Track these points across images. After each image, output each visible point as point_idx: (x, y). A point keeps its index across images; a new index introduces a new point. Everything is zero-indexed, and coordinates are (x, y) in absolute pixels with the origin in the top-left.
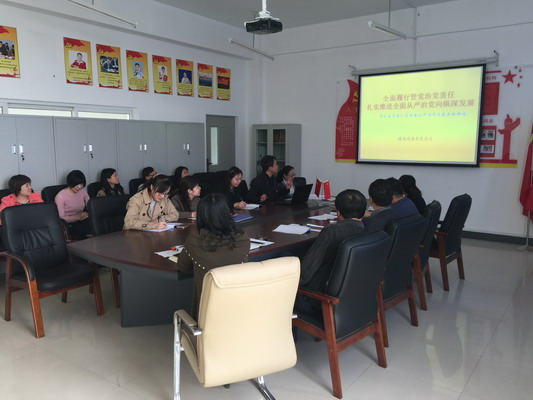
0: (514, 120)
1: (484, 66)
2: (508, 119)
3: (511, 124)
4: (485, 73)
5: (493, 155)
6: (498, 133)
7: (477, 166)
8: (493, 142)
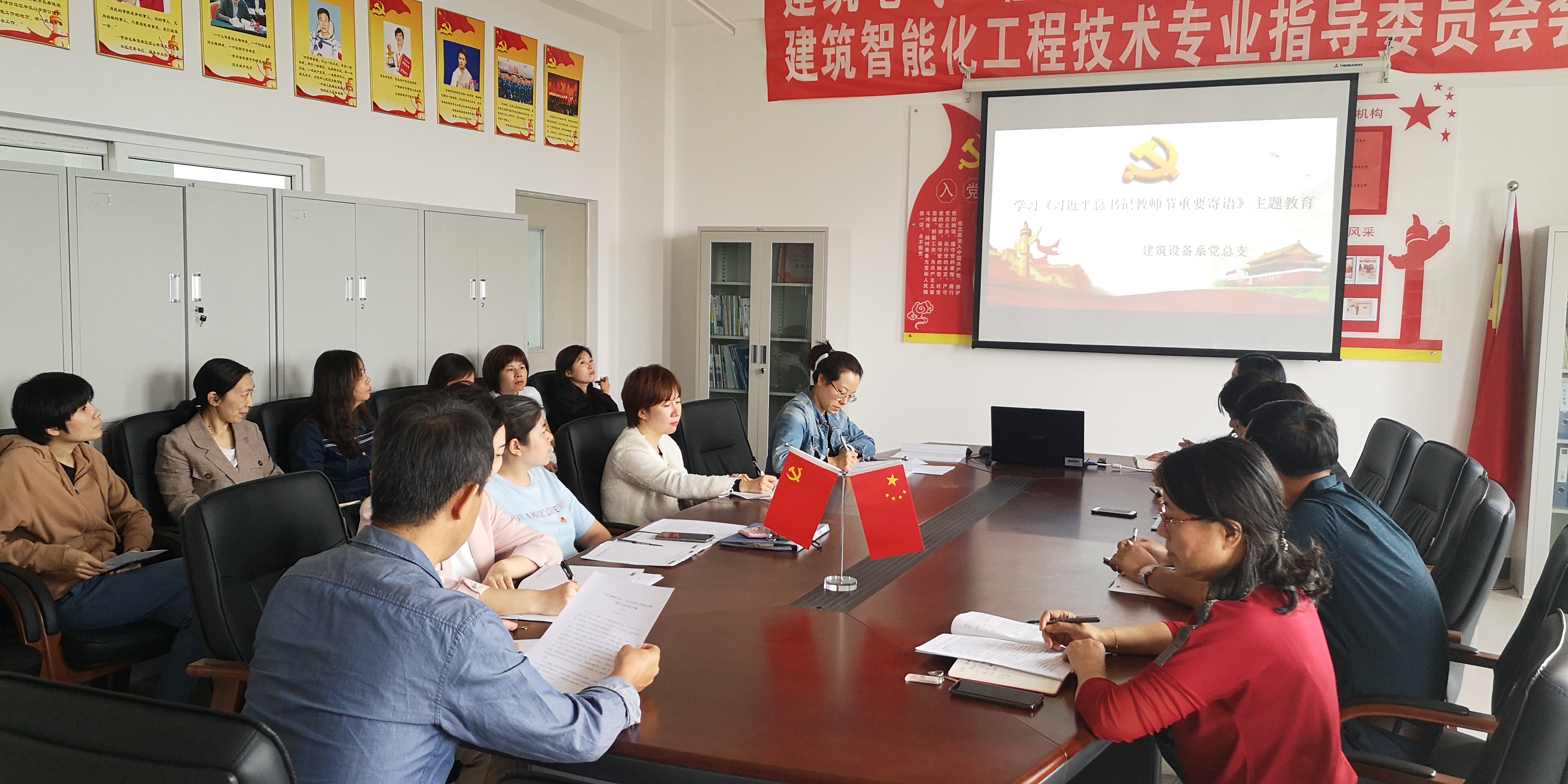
0: (1433, 231)
1: (1353, 79)
3: (1427, 242)
5: (1375, 326)
6: (1388, 265)
7: (1335, 356)
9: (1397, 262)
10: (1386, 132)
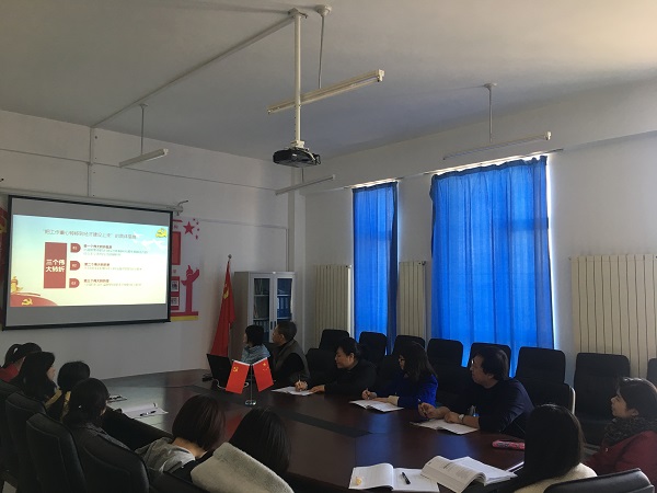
0: (194, 271)
1: (170, 213)
2: (189, 271)
3: (193, 275)
4: (171, 220)
5: (177, 308)
6: (181, 285)
7: (168, 320)
8: (177, 294)
9: (184, 283)
10: (179, 234)
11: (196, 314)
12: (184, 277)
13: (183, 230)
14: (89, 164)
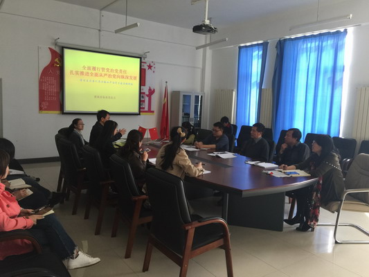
0: (152, 90)
1: (141, 58)
2: (150, 89)
3: (151, 92)
4: (141, 62)
5: (144, 108)
6: (146, 97)
7: (139, 114)
8: (144, 101)
10: (145, 69)
11: (153, 112)
12: (147, 93)
13: (146, 68)
14: (100, 30)
